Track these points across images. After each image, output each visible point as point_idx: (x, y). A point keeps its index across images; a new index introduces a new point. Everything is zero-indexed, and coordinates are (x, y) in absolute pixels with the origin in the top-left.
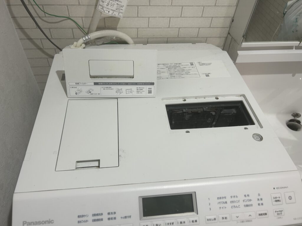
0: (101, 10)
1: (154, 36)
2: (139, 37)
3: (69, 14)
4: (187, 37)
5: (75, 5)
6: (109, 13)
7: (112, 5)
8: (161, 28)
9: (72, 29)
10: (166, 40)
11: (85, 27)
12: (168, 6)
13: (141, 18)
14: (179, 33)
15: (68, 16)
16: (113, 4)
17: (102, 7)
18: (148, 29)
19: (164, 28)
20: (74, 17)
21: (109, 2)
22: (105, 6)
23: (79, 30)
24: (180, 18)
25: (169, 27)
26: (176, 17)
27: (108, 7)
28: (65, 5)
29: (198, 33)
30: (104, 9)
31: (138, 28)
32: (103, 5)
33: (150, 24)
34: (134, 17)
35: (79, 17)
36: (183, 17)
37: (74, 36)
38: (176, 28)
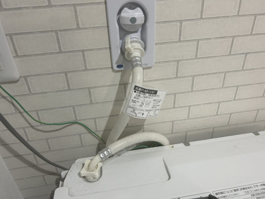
0: (132, 113)
1: (195, 127)
2: (174, 131)
3: (76, 117)
4: (240, 123)
5: (85, 105)
6: (143, 116)
7: (147, 105)
8: (206, 117)
9: (80, 135)
10: (212, 131)
11: (98, 129)
12: (218, 88)
13: (179, 109)
14: (230, 120)
15: (74, 119)
16: (149, 101)
17: (132, 110)
18: (188, 121)
19: (210, 116)
20: (84, 120)
21: (144, 100)
22: (138, 107)
23: (90, 134)
24: (233, 102)
25: (217, 114)
26: (227, 101)
27: (141, 108)
28: (71, 106)
29: (256, 116)
30: (137, 112)
31: (173, 122)
32: (133, 106)
33: (190, 114)
34: (168, 109)
35: (90, 119)
36: (237, 100)
37: (82, 143)
38: (226, 114)
